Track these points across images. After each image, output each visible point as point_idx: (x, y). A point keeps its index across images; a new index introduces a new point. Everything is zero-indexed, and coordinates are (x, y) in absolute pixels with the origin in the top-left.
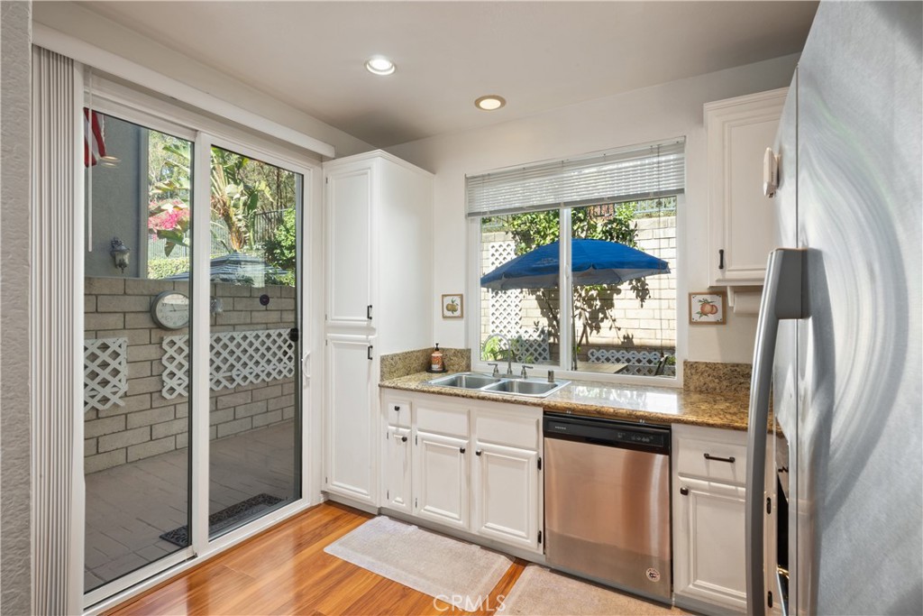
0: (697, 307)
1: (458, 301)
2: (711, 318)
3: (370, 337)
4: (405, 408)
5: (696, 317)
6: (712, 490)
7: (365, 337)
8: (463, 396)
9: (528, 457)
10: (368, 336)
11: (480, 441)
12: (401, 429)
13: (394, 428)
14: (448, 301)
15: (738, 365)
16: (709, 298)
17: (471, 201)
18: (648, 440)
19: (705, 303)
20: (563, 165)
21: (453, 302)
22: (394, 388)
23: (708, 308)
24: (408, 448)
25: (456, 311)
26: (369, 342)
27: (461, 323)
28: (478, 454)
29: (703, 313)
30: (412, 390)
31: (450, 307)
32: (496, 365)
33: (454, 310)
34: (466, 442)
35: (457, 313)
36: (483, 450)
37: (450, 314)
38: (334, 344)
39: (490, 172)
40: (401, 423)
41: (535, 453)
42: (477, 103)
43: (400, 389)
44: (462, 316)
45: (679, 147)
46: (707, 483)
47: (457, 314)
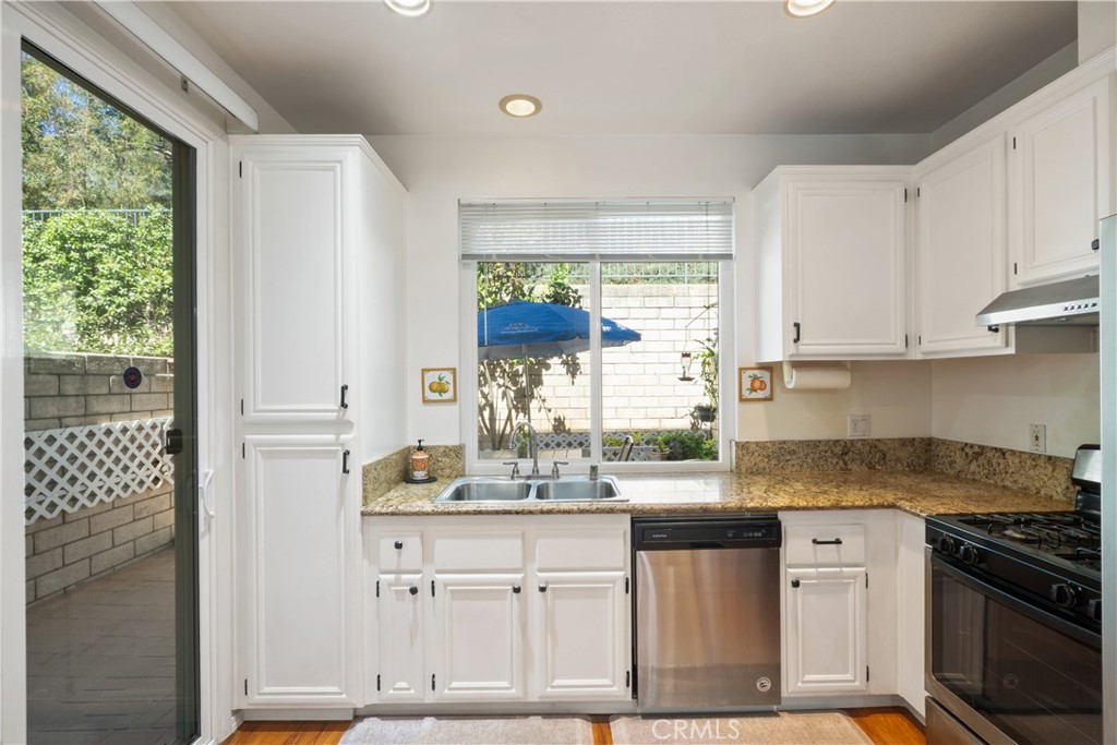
0: (747, 383)
1: (448, 377)
2: (760, 394)
3: (343, 437)
4: (412, 544)
5: (746, 394)
6: (819, 576)
7: (332, 437)
8: (517, 513)
9: (613, 581)
10: (338, 435)
11: (540, 570)
12: (404, 576)
13: (392, 577)
14: (432, 377)
15: (784, 442)
16: (757, 373)
17: (465, 237)
18: (760, 534)
19: (755, 378)
20: (599, 208)
21: (440, 379)
22: (393, 514)
23: (757, 384)
24: (419, 603)
25: (446, 392)
26: (342, 445)
27: (454, 408)
28: (543, 589)
29: (753, 389)
30: (428, 514)
31: (435, 387)
32: (516, 464)
33: (442, 391)
34: (520, 576)
35: (448, 395)
36: (547, 583)
37: (436, 396)
38: (262, 452)
39: (496, 202)
40: (404, 567)
41: (622, 573)
42: (503, 104)
43: (406, 514)
44: (454, 400)
45: (726, 208)
46: (813, 570)
47: (446, 396)
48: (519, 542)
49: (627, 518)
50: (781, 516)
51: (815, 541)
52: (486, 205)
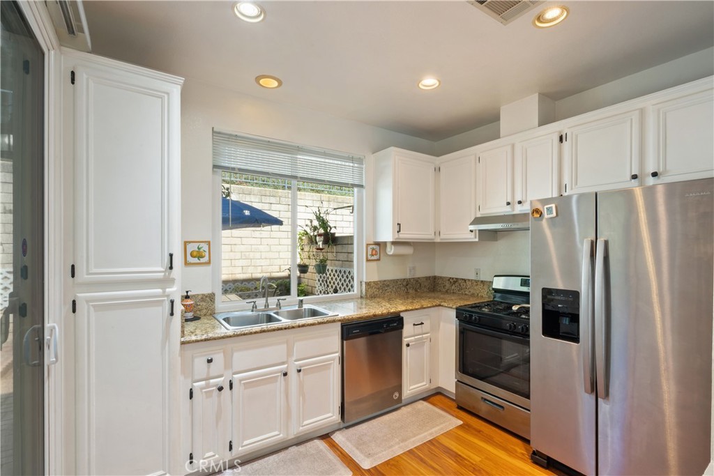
0: (370, 252)
1: (205, 247)
2: (375, 257)
3: (168, 290)
4: (219, 358)
5: (370, 257)
6: (416, 340)
7: (159, 291)
9: (333, 359)
10: (164, 289)
11: (296, 361)
12: (212, 381)
13: (203, 383)
14: (191, 248)
15: (385, 281)
16: (374, 246)
17: (215, 154)
18: (395, 324)
19: (373, 249)
20: (299, 150)
21: (198, 248)
22: (206, 340)
23: (374, 252)
24: (222, 397)
25: (202, 257)
26: (168, 296)
27: (208, 269)
28: (299, 371)
29: (372, 255)
30: (230, 337)
31: (195, 254)
32: (255, 302)
33: (200, 257)
34: (286, 366)
35: (205, 260)
36: (300, 367)
37: (196, 260)
38: (94, 306)
39: (238, 134)
40: (212, 374)
41: (337, 354)
42: (258, 79)
43: (215, 339)
44: (209, 263)
45: (360, 161)
46: (413, 338)
47: (202, 260)
48: (285, 346)
49: (339, 324)
50: (402, 315)
51: (414, 325)
52: (231, 135)
